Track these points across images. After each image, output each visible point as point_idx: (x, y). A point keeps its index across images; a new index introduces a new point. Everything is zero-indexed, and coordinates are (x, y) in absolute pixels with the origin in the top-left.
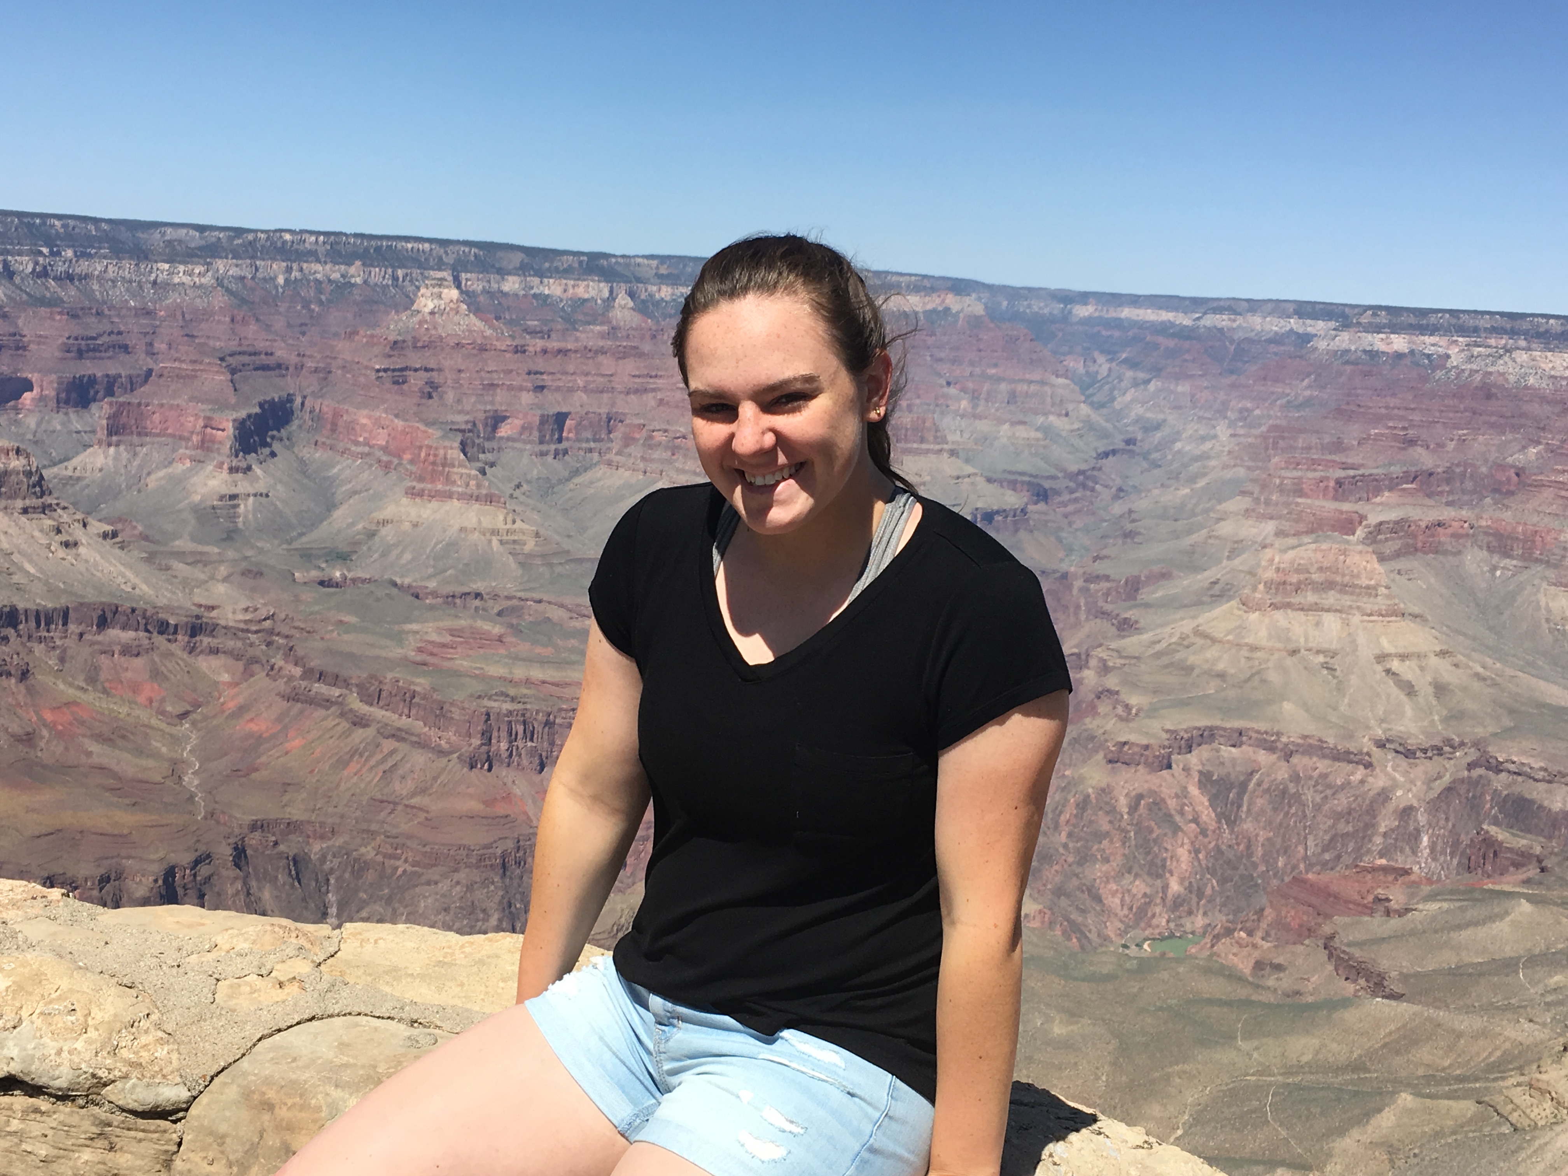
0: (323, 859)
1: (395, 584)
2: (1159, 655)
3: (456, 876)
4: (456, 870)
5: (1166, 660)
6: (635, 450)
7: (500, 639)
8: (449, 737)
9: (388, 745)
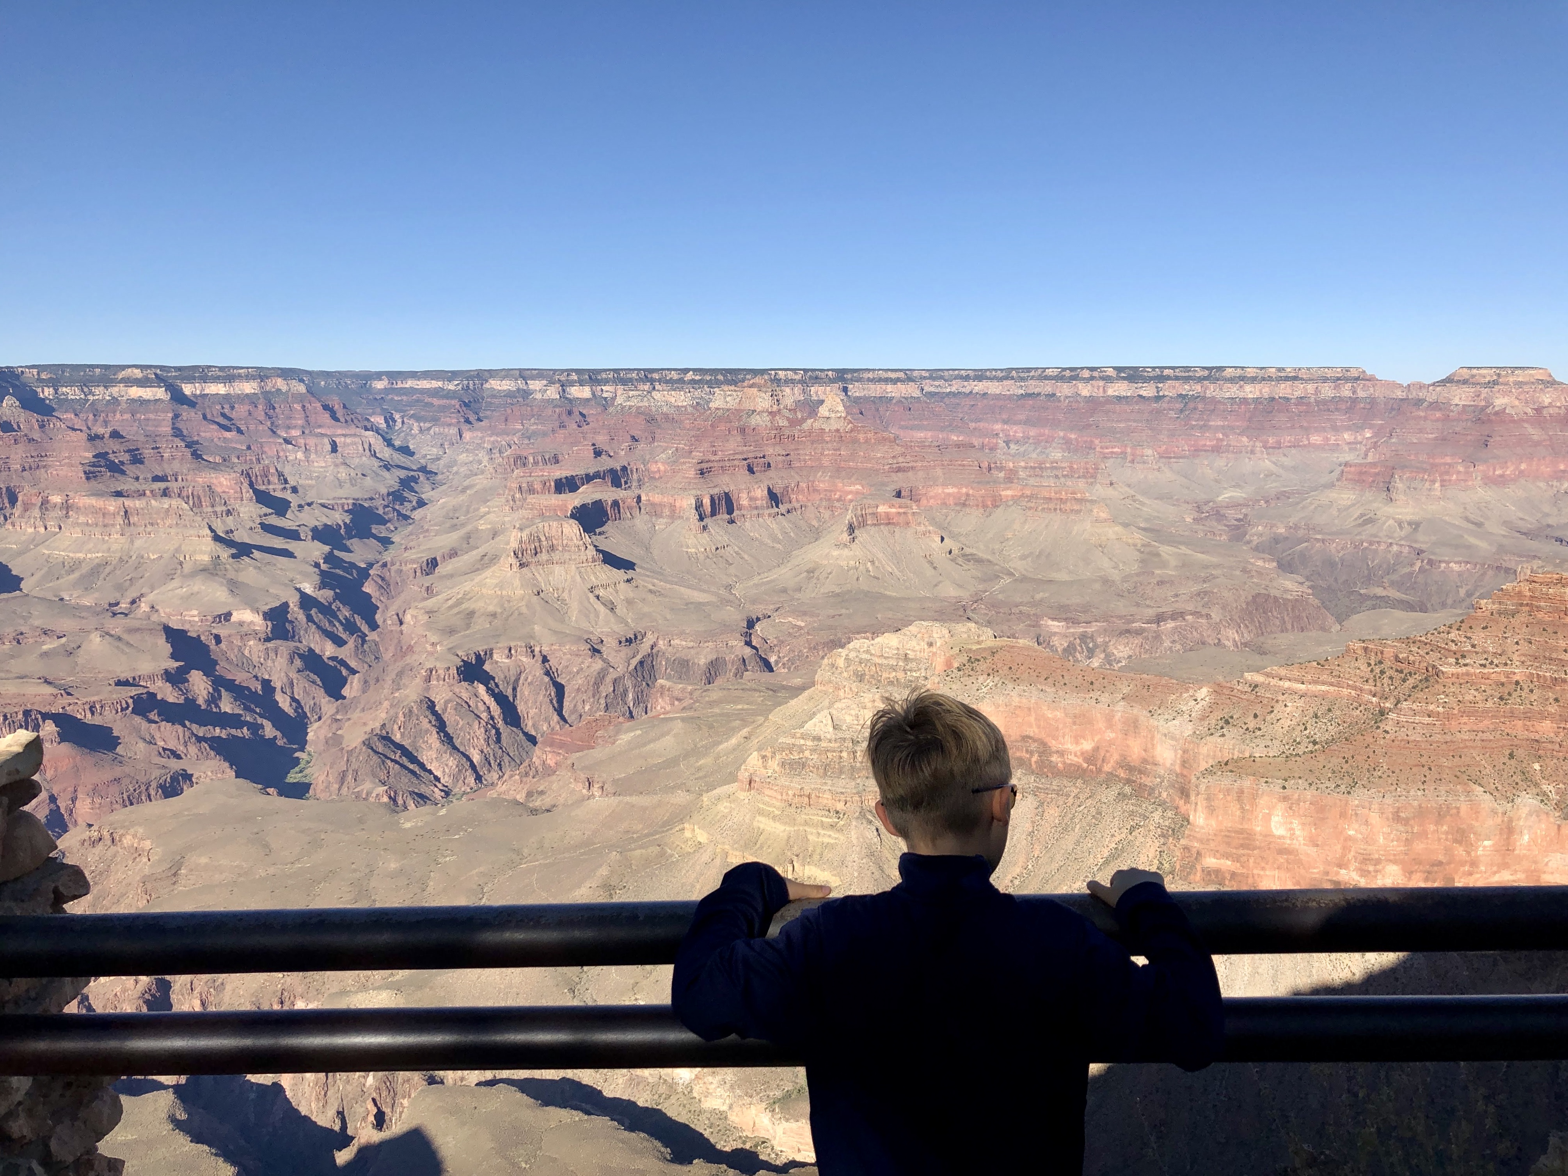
2: (451, 608)
5: (456, 610)
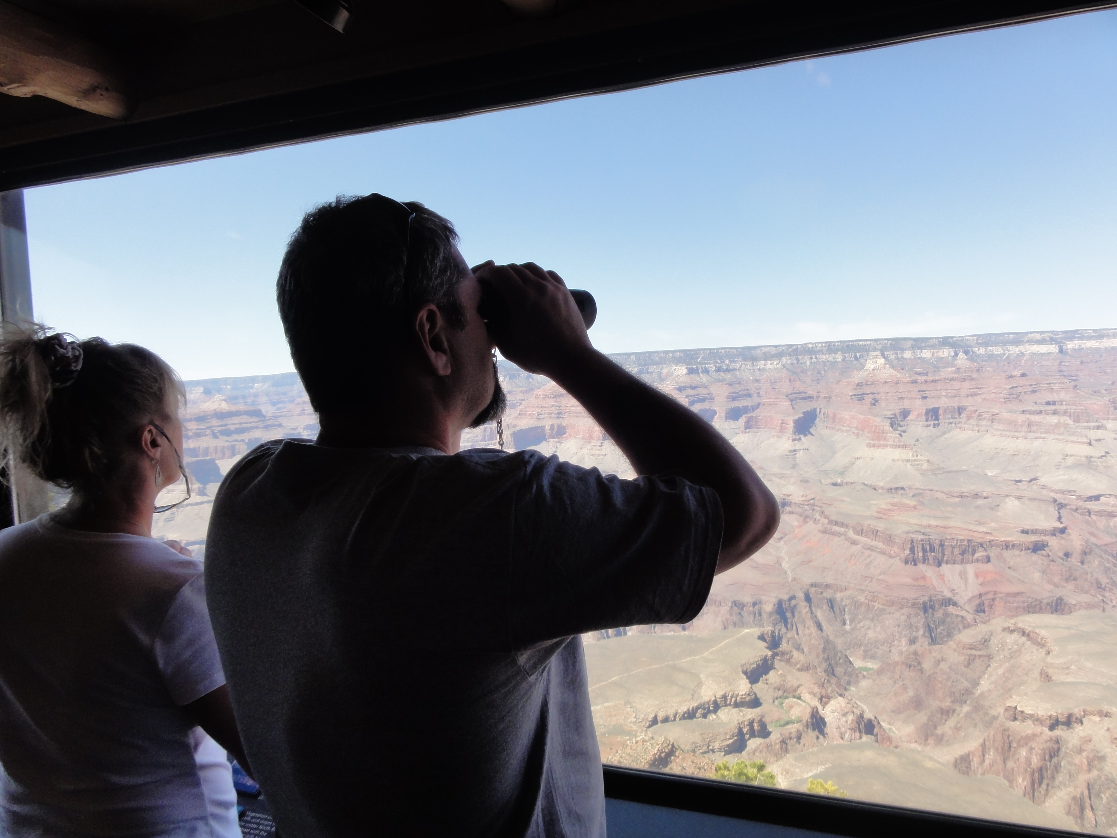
0: (842, 600)
1: (865, 484)
3: (902, 611)
4: (902, 608)
6: (973, 422)
7: (915, 507)
8: (894, 550)
9: (867, 552)
